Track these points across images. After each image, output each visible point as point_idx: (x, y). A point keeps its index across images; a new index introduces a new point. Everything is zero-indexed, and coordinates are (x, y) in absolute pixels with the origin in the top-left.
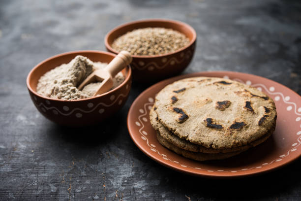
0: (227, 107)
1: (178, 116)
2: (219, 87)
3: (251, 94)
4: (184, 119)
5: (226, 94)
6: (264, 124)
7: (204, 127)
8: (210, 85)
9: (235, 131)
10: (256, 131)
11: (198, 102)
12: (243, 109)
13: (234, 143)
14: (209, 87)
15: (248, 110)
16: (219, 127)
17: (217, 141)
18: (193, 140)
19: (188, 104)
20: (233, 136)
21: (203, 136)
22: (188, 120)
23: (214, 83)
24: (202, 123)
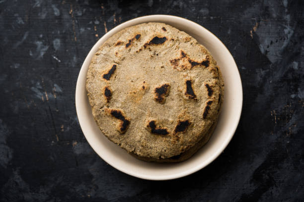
0: (167, 96)
1: (118, 124)
2: (152, 53)
3: (190, 61)
4: (126, 126)
5: (162, 67)
6: (209, 116)
7: (149, 134)
8: (140, 50)
9: (181, 135)
10: (201, 129)
11: (135, 93)
12: (185, 97)
13: (182, 150)
14: (141, 54)
15: (190, 97)
16: (164, 133)
17: (165, 151)
18: (142, 155)
19: (125, 97)
20: (180, 142)
21: (151, 148)
22: (131, 126)
23: (145, 47)
24: (146, 129)
